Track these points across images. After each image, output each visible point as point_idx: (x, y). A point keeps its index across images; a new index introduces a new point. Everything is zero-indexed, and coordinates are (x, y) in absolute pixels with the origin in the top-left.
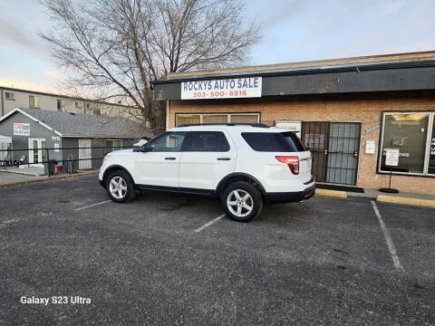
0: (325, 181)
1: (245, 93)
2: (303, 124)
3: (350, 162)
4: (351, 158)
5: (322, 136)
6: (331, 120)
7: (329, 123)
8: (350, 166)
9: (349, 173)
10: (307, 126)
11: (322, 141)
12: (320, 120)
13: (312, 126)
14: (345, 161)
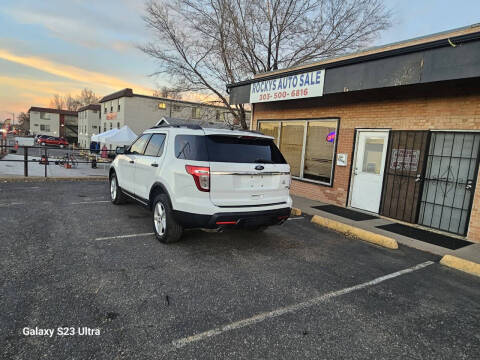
0: (416, 222)
1: (306, 92)
2: (392, 133)
3: (458, 197)
4: (460, 192)
5: (417, 153)
6: (432, 128)
7: (430, 133)
8: (458, 204)
9: (456, 215)
10: (396, 137)
11: (416, 160)
12: (415, 128)
13: (404, 137)
14: (450, 195)
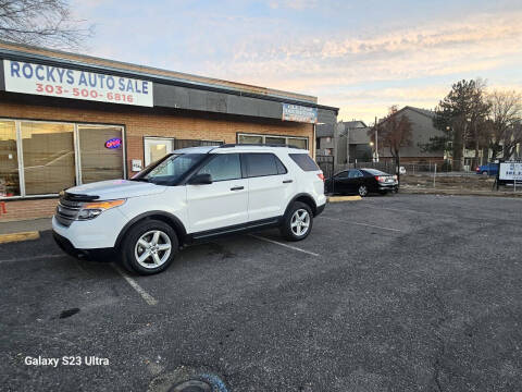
1: (129, 98)
2: (176, 142)
6: (201, 138)
7: (200, 141)
12: (192, 139)
